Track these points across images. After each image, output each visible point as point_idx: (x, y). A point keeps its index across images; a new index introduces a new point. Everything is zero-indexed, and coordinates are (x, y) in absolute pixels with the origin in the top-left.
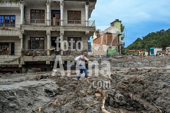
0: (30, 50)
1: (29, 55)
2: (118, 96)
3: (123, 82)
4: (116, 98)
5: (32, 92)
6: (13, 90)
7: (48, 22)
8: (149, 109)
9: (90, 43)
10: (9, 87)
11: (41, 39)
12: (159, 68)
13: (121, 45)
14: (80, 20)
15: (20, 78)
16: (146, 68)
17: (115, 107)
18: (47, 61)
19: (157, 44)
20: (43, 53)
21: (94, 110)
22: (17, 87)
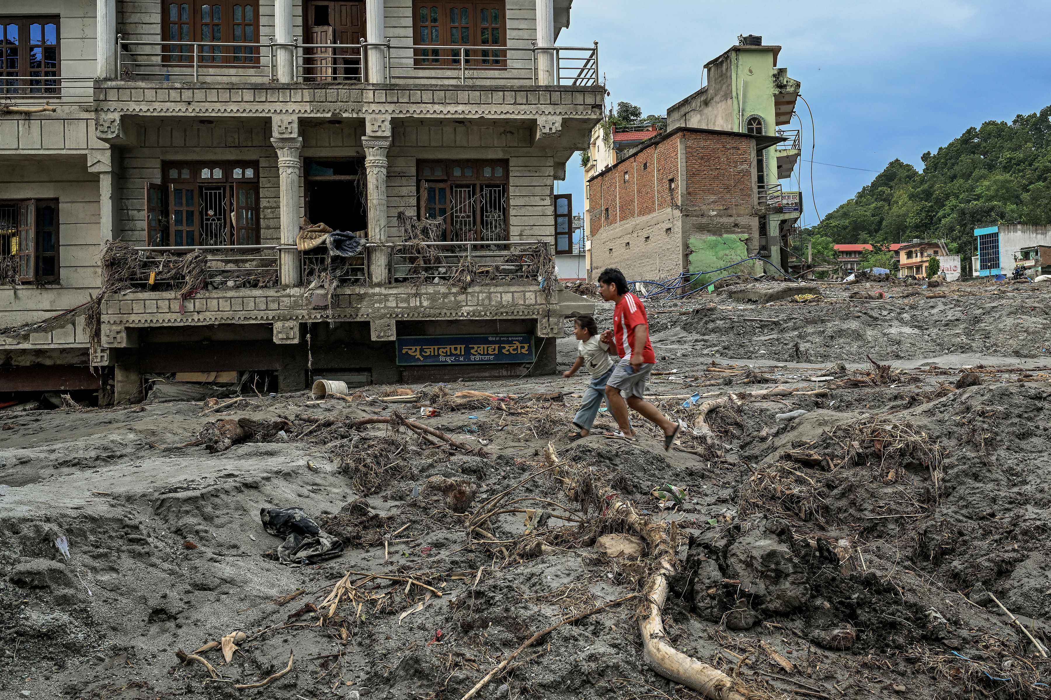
0: (162, 252)
1: (156, 287)
2: (756, 553)
3: (788, 457)
4: (739, 568)
5: (178, 532)
6: (48, 520)
7: (282, 56)
8: (964, 633)
9: (568, 197)
10: (21, 503)
11: (237, 173)
12: (1030, 364)
13: (780, 210)
14: (495, 42)
15: (97, 439)
16: (943, 361)
17: (733, 628)
18: (278, 326)
19: (1018, 201)
20: (249, 273)
21: (589, 649)
22: (78, 502)
